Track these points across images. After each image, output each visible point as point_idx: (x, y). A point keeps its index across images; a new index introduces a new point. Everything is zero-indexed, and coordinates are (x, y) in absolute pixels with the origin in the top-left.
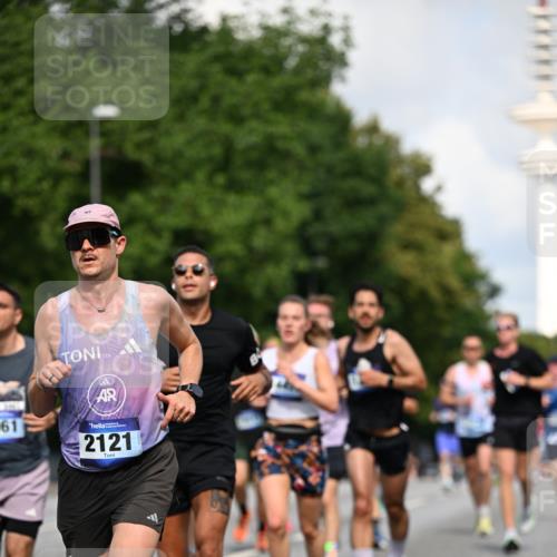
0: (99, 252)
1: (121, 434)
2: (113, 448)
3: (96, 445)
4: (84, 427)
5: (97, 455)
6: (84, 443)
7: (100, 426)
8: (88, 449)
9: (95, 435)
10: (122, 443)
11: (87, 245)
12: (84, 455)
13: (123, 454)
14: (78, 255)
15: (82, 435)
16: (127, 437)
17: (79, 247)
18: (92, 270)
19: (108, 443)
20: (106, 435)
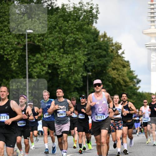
0: (99, 87)
1: (102, 116)
2: (101, 118)
3: (98, 117)
4: (96, 114)
5: (98, 119)
6: (96, 117)
7: (99, 114)
8: (97, 118)
9: (98, 116)
10: (102, 117)
11: (97, 86)
12: (96, 119)
13: (102, 119)
14: (96, 88)
15: (96, 116)
16: (103, 116)
17: (96, 87)
18: (98, 90)
19: (100, 117)
20: (100, 116)
